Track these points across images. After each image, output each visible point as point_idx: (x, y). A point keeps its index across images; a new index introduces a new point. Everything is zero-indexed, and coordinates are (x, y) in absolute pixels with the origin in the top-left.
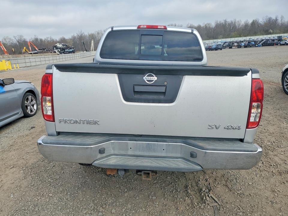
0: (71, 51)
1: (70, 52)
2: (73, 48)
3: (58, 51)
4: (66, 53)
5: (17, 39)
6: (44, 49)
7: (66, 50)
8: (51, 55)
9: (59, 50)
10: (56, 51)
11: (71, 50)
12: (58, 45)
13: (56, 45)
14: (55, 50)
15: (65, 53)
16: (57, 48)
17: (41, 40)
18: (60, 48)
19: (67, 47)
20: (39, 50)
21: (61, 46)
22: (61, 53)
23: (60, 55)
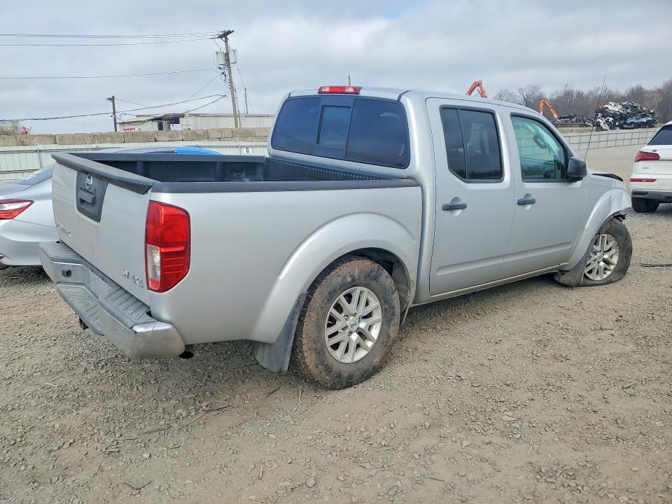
0: (644, 122)
1: (638, 126)
2: (653, 114)
3: (607, 121)
4: (627, 129)
5: (525, 94)
6: (571, 117)
7: (629, 121)
8: (578, 131)
9: (611, 119)
10: (602, 122)
11: (644, 120)
12: (610, 108)
13: (605, 106)
14: (598, 120)
15: (625, 126)
16: (605, 113)
17: (580, 95)
18: (614, 115)
19: (636, 112)
20: (560, 118)
21: (617, 110)
22: (612, 127)
23: (610, 131)
